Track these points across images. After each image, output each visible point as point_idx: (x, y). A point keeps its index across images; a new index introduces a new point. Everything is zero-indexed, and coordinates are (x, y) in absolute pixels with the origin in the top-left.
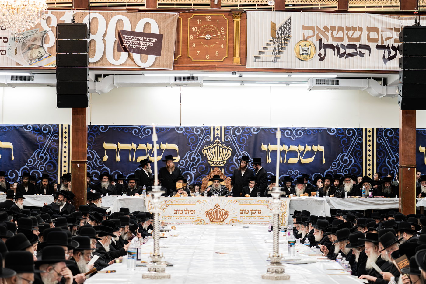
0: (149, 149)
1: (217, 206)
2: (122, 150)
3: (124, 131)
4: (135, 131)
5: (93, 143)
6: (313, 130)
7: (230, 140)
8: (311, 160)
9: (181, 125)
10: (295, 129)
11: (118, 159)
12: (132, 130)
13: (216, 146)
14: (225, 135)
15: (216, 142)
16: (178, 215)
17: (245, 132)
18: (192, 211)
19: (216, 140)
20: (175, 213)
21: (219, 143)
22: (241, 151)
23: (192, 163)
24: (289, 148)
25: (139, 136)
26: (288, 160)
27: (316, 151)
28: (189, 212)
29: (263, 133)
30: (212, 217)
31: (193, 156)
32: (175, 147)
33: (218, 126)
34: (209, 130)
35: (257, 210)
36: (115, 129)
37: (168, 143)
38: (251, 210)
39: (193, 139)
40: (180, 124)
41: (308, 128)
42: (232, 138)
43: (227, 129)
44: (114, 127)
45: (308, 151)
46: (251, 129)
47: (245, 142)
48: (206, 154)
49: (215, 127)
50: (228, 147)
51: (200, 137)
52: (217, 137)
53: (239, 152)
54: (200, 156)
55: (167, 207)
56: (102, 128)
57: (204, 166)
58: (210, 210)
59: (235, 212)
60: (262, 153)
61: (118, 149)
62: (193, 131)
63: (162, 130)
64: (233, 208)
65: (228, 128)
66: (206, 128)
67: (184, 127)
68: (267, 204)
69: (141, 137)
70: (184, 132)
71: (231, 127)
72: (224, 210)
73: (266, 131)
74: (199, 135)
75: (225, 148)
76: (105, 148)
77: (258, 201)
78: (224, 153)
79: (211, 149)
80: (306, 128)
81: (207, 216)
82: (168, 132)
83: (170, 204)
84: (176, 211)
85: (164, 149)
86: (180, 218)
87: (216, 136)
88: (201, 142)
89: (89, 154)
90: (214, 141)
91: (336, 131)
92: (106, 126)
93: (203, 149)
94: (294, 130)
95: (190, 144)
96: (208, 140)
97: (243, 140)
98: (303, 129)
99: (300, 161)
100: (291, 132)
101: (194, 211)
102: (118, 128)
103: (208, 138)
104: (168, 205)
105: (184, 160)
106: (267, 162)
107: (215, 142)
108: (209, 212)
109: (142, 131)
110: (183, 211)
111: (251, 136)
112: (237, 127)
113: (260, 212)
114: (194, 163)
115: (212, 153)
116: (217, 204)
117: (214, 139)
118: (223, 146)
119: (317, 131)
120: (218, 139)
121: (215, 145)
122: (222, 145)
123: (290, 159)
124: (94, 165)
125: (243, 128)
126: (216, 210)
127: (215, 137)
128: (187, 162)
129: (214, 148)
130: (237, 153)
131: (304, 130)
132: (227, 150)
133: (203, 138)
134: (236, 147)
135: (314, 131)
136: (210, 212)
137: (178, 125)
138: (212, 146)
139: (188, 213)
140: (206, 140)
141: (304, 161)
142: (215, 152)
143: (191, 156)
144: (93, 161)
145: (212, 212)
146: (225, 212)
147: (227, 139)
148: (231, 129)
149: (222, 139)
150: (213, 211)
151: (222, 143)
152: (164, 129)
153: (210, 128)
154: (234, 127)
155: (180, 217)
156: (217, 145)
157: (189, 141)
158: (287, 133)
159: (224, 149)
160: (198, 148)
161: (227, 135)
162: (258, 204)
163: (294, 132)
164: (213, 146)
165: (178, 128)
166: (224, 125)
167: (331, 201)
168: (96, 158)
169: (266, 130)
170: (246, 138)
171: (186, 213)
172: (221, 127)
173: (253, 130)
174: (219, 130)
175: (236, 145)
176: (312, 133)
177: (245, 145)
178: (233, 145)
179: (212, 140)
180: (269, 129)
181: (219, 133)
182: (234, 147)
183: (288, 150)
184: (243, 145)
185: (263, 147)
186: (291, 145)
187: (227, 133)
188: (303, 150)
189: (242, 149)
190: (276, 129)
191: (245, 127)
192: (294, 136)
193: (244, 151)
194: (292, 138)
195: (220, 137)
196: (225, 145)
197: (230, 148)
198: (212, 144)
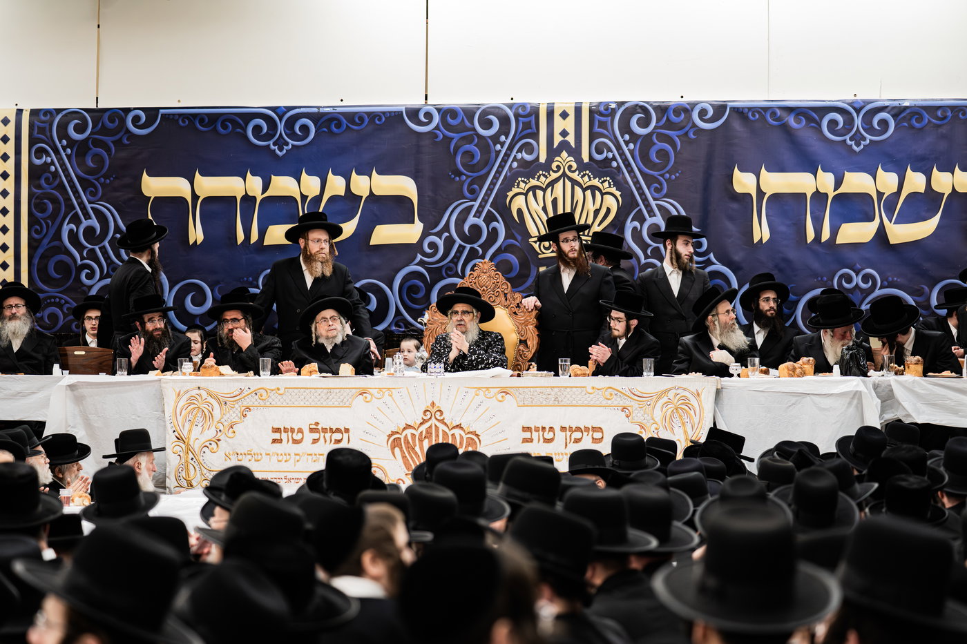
0: (308, 196)
1: (433, 412)
2: (209, 200)
3: (215, 129)
4: (257, 129)
5: (106, 176)
6: (932, 109)
7: (610, 155)
8: (925, 229)
9: (429, 102)
10: (862, 108)
11: (196, 234)
12: (247, 125)
13: (557, 180)
14: (594, 136)
15: (557, 164)
16: (287, 447)
17: (670, 125)
18: (338, 430)
19: (557, 158)
20: (274, 441)
21: (570, 167)
22: (655, 199)
23: (468, 246)
24: (838, 183)
25: (272, 147)
26: (834, 232)
27: (947, 191)
28: (328, 435)
29: (737, 125)
30: (416, 453)
31: (471, 220)
32: (403, 186)
33: (565, 102)
34: (533, 118)
35: (587, 429)
36: (183, 122)
37: (380, 173)
38: (563, 429)
39: (471, 155)
40: (426, 99)
41: (913, 103)
42: (619, 147)
43: (601, 114)
44: (180, 115)
45: (913, 195)
46: (693, 109)
47: (668, 161)
48: (520, 211)
49: (555, 106)
50: (606, 184)
51: (498, 147)
52: (564, 145)
53: (645, 200)
54: (498, 221)
55: (245, 416)
56: (136, 119)
57: (513, 259)
58: (408, 427)
59: (501, 437)
60: (735, 206)
61: (195, 197)
62: (472, 122)
63: (357, 120)
64: (494, 420)
65: (602, 108)
66: (520, 111)
67: (439, 110)
68: (627, 403)
69: (278, 152)
70: (437, 128)
71: (613, 106)
72: (459, 426)
73: (751, 117)
74: (495, 139)
75: (593, 189)
76: (146, 192)
77: (590, 391)
78: (591, 207)
79: (540, 193)
80: (906, 104)
81: (397, 450)
82: (380, 129)
83: (256, 404)
84: (277, 430)
85: (365, 194)
86: (292, 461)
87: (558, 139)
88: (502, 166)
89: (90, 218)
90: (550, 159)
92: (152, 112)
93: (510, 194)
94: (858, 111)
95: (460, 174)
96: (528, 157)
97: (663, 154)
98: (894, 108)
99: (881, 233)
100: (849, 122)
101: (347, 430)
102: (195, 116)
103: (529, 149)
104: (248, 409)
105: (439, 235)
106: (756, 240)
107: (554, 166)
108: (402, 437)
109: (281, 127)
110: (306, 431)
111: (694, 137)
112: (637, 105)
113: (598, 435)
114: (475, 246)
115: (545, 209)
116: (433, 404)
117: (553, 152)
118: (586, 178)
119: (949, 114)
120: (564, 154)
121: (554, 176)
122: (582, 177)
123: (844, 226)
124: (107, 258)
125: (662, 109)
126: (430, 427)
127: (556, 145)
128: (449, 243)
129: (550, 188)
130: (638, 205)
131: (899, 112)
132: (603, 194)
133: (511, 148)
134: (637, 183)
135: (939, 113)
136: (406, 436)
137: (416, 101)
138: (542, 179)
139: (322, 439)
140: (519, 156)
141: (900, 233)
142: (555, 201)
143: (464, 220)
144: (106, 243)
145: (413, 435)
146: (465, 437)
147: (599, 152)
148: (614, 111)
149: (579, 153)
150: (417, 433)
151: (582, 167)
152: (361, 119)
153: (535, 112)
154: (627, 105)
155: (293, 455)
156: (564, 175)
157: (455, 164)
158: (833, 123)
159: (588, 193)
160: (490, 190)
161: (601, 135)
162: (592, 403)
163: (858, 121)
164: (548, 181)
165: (413, 113)
166: (589, 99)
167: (899, 393)
168: (115, 232)
169: (750, 114)
170: (674, 145)
171: (315, 441)
172: (576, 108)
173: (699, 113)
174: (571, 119)
175: (634, 177)
176: (929, 121)
177: (668, 175)
178: (623, 174)
179: (543, 158)
180: (760, 110)
181: (571, 130)
182: (627, 182)
183: (835, 191)
184: (662, 176)
185: (739, 182)
186: (846, 172)
187: (598, 128)
188: (896, 191)
189: (658, 190)
190: (790, 110)
191: (671, 104)
192: (859, 135)
193: (666, 196)
194: (853, 142)
195: (574, 147)
196: (592, 176)
197: (612, 186)
198: (544, 173)
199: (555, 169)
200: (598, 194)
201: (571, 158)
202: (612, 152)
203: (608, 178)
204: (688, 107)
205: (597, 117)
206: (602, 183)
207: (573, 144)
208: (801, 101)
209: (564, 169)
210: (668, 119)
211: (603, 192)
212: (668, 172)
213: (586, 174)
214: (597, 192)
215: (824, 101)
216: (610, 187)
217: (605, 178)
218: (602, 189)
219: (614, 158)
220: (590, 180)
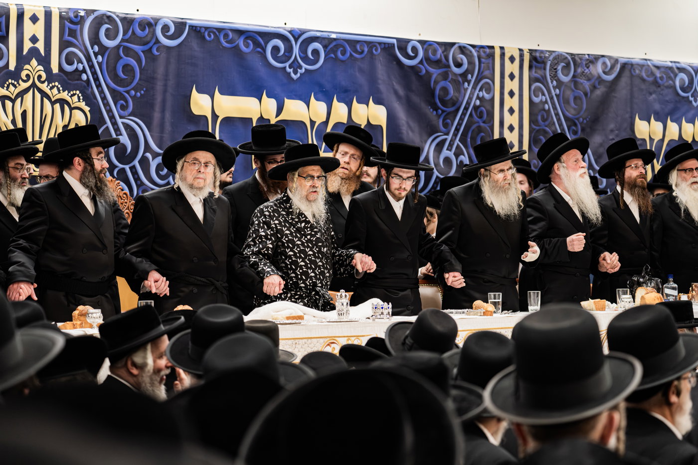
6: (353, 43)
7: (81, 67)
10: (299, 37)
13: (26, 91)
14: (64, 45)
15: (27, 72)
17: (135, 39)
19: (27, 66)
21: (40, 77)
22: (121, 117)
24: (280, 110)
27: (364, 124)
29: (195, 44)
33: (34, 4)
34: (3, 20)
41: (339, 36)
42: (89, 60)
43: (72, 22)
45: (338, 125)
46: (156, 24)
47: (134, 77)
49: (25, 9)
50: (75, 98)
52: (34, 52)
53: (112, 118)
65: (72, 15)
71: (82, 13)
73: (207, 37)
75: (62, 102)
79: (9, 104)
80: (334, 36)
87: (27, 45)
90: (20, 67)
91: (421, 54)
94: (296, 40)
97: (127, 68)
98: (324, 39)
100: (289, 49)
107: (23, 74)
111: (157, 53)
112: (103, 15)
115: (14, 122)
117: (22, 60)
118: (55, 91)
119: (366, 48)
120: (34, 62)
121: (24, 85)
122: (51, 88)
125: (128, 21)
127: (25, 52)
129: (20, 99)
130: (105, 123)
131: (328, 44)
132: (71, 109)
135: (359, 47)
138: (12, 88)
142: (24, 114)
147: (70, 63)
148: (83, 19)
149: (49, 63)
151: (51, 78)
153: (5, 13)
154: (96, 14)
156: (34, 85)
158: (276, 49)
159: (57, 106)
161: (71, 44)
163: (296, 49)
164: (17, 91)
166: (58, 4)
169: (206, 34)
170: (139, 61)
172: (46, 12)
173: (162, 29)
174: (41, 23)
175: (101, 92)
176: (351, 55)
177: (133, 92)
178: (92, 88)
179: (12, 66)
180: (215, 30)
181: (41, 36)
182: (95, 98)
183: (277, 117)
184: (128, 92)
185: (197, 104)
186: (286, 100)
187: (69, 36)
188: (325, 120)
189: (123, 108)
190: (240, 32)
191: (136, 17)
192: (296, 63)
193: (131, 114)
194: (291, 70)
195: (43, 55)
196: (61, 89)
197: (81, 101)
198: (13, 81)
199: (25, 79)
200: (66, 108)
201: (41, 68)
202: (82, 64)
203: (78, 92)
204: (152, 21)
205: (67, 23)
206: (71, 96)
207: (42, 52)
208: (248, 25)
209: (34, 78)
210: (133, 33)
211: (72, 106)
212: (133, 89)
213: (55, 86)
214: (66, 106)
215: (268, 27)
216: (79, 101)
217: (74, 92)
218: (71, 104)
219: (84, 71)
220: (59, 92)
